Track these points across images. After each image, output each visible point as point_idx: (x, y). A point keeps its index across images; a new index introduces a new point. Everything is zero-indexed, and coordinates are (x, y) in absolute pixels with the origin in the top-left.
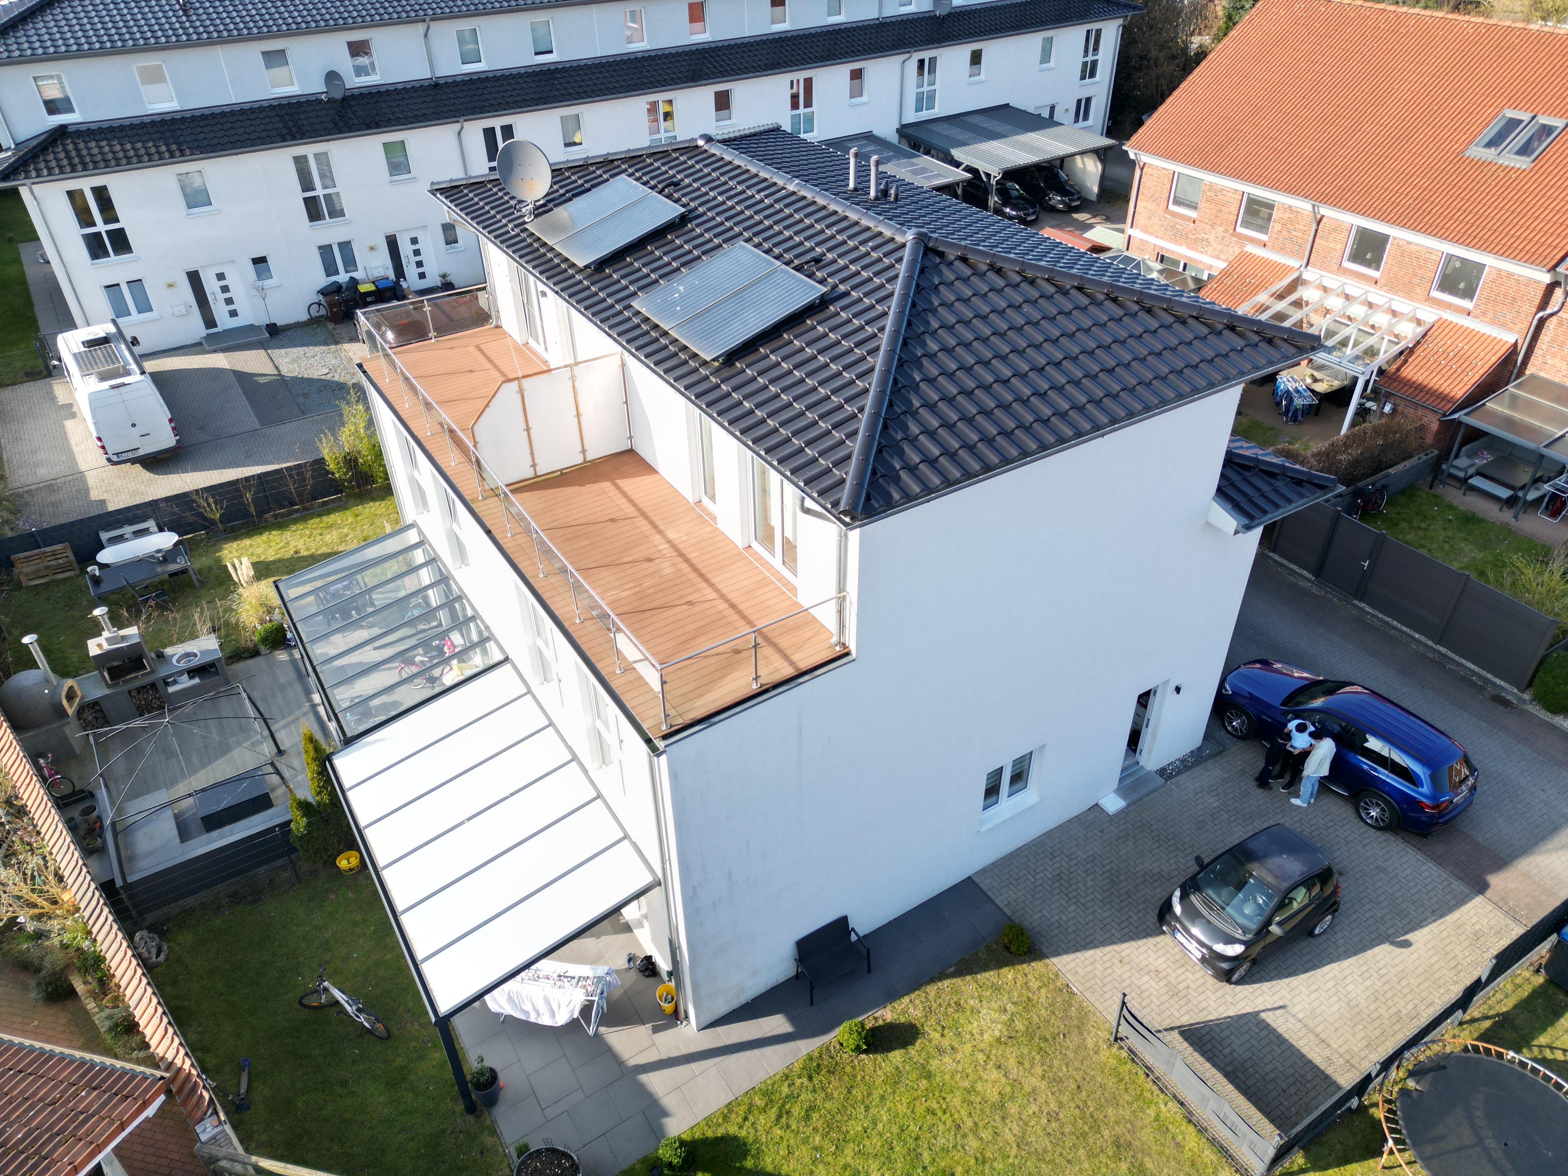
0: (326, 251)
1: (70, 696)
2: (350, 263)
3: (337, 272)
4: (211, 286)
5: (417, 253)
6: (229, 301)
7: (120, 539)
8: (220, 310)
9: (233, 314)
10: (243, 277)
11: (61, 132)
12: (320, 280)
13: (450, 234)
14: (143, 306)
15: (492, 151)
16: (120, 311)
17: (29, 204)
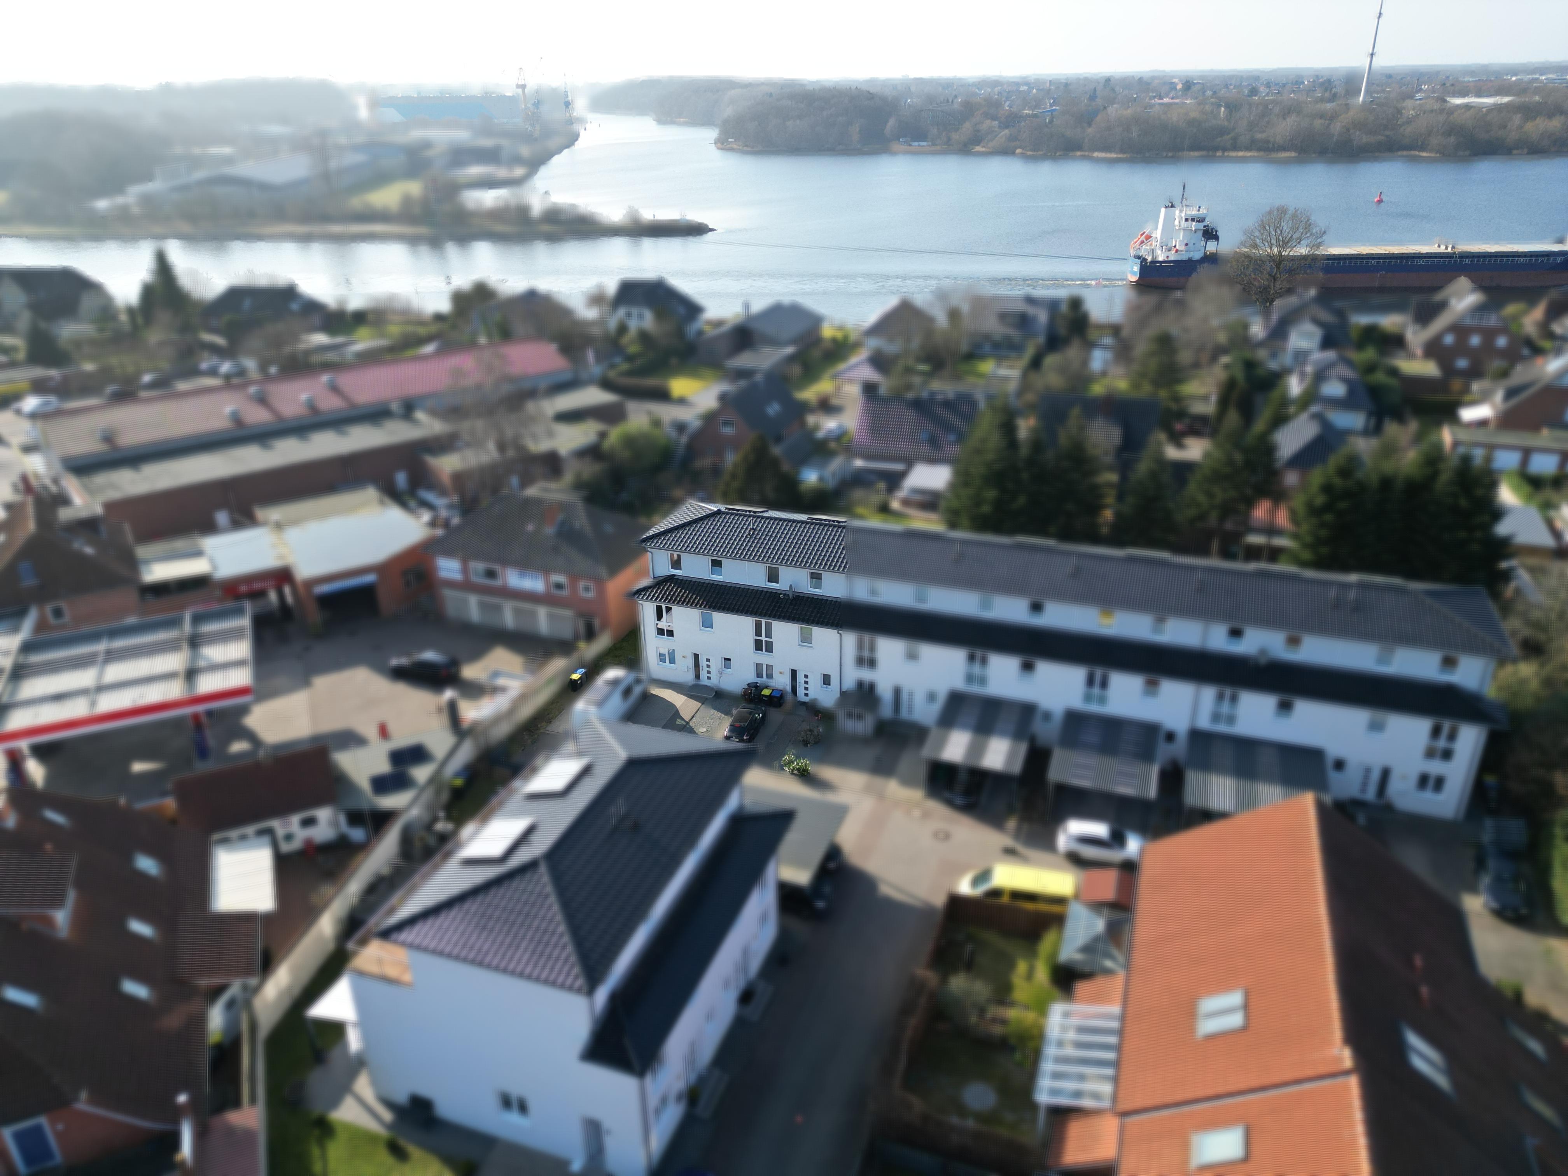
0: (759, 666)
1: (421, 839)
2: (770, 676)
3: (761, 677)
4: (703, 663)
5: (806, 683)
6: (709, 672)
8: (704, 675)
9: (709, 678)
10: (716, 665)
11: (671, 578)
12: (751, 677)
13: (826, 680)
14: (672, 661)
15: (860, 646)
16: (662, 659)
17: (639, 606)
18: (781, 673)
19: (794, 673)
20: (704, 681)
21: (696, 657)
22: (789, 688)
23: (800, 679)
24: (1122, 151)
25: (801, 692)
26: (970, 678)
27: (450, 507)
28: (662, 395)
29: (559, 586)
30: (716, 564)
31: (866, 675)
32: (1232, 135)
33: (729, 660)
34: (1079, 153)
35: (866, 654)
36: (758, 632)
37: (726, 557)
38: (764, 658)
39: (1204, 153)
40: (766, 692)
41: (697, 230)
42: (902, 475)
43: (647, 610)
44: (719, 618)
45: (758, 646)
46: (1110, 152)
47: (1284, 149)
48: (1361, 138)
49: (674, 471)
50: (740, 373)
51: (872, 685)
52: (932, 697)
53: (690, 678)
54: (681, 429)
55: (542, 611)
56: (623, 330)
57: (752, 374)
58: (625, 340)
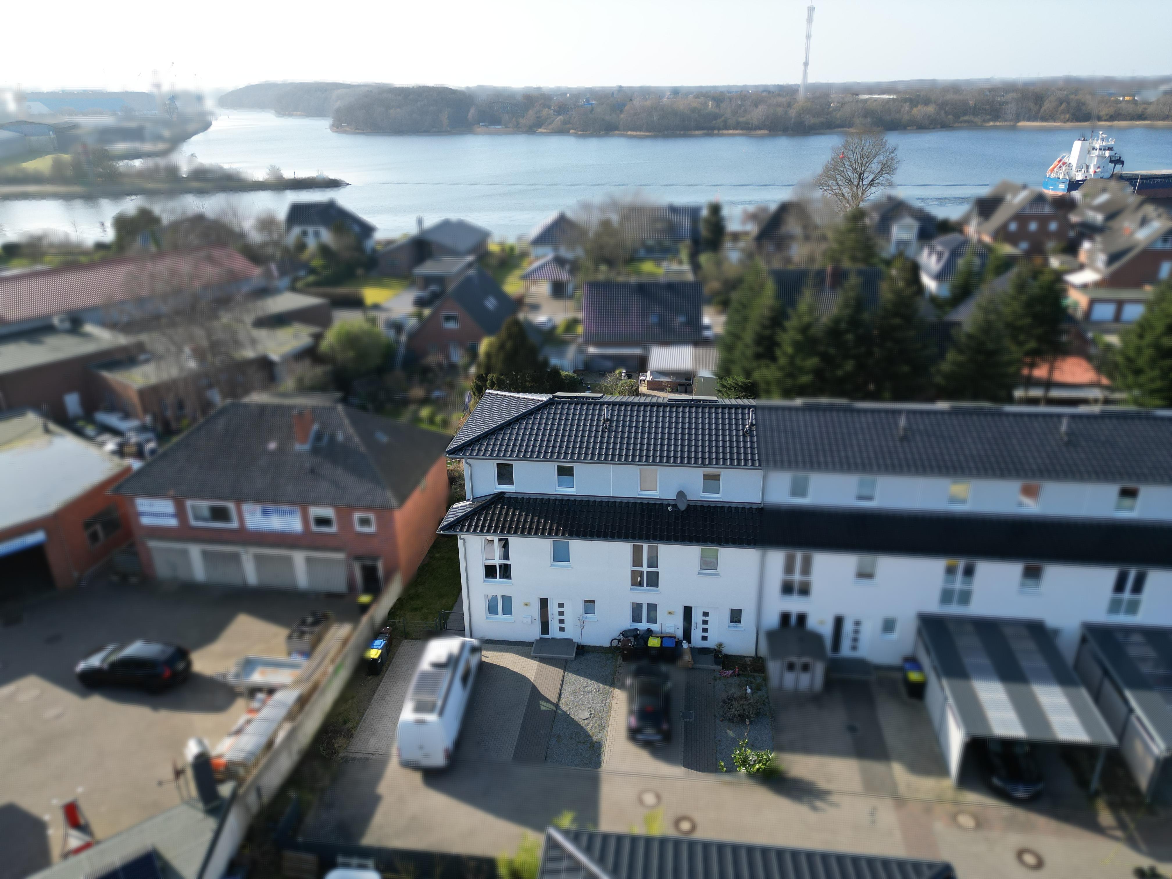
0: (637, 607)
2: (652, 619)
3: (641, 622)
4: (553, 609)
5: (705, 622)
6: (562, 621)
7: (348, 866)
8: (554, 625)
9: (562, 629)
10: (574, 610)
11: (500, 497)
12: (626, 623)
13: (736, 616)
14: (508, 610)
15: (789, 568)
16: (492, 609)
17: (460, 543)
18: (670, 613)
19: (688, 611)
20: (554, 632)
21: (544, 603)
22: (680, 634)
23: (697, 618)
24: (648, 130)
25: (696, 634)
26: (947, 596)
27: (143, 429)
28: (357, 303)
29: (322, 522)
30: (565, 472)
31: (795, 605)
32: (723, 118)
33: (593, 602)
34: (617, 132)
35: (797, 577)
36: (637, 561)
37: (579, 461)
38: (644, 595)
39: (705, 131)
40: (654, 642)
41: (334, 184)
42: (645, 359)
43: (470, 544)
44: (581, 547)
45: (637, 581)
46: (640, 131)
47: (760, 129)
48: (810, 120)
49: (399, 373)
50: (428, 280)
51: (802, 618)
52: (889, 626)
53: (534, 633)
54: (398, 327)
55: (299, 558)
56: (301, 246)
57: (440, 280)
58: (306, 255)
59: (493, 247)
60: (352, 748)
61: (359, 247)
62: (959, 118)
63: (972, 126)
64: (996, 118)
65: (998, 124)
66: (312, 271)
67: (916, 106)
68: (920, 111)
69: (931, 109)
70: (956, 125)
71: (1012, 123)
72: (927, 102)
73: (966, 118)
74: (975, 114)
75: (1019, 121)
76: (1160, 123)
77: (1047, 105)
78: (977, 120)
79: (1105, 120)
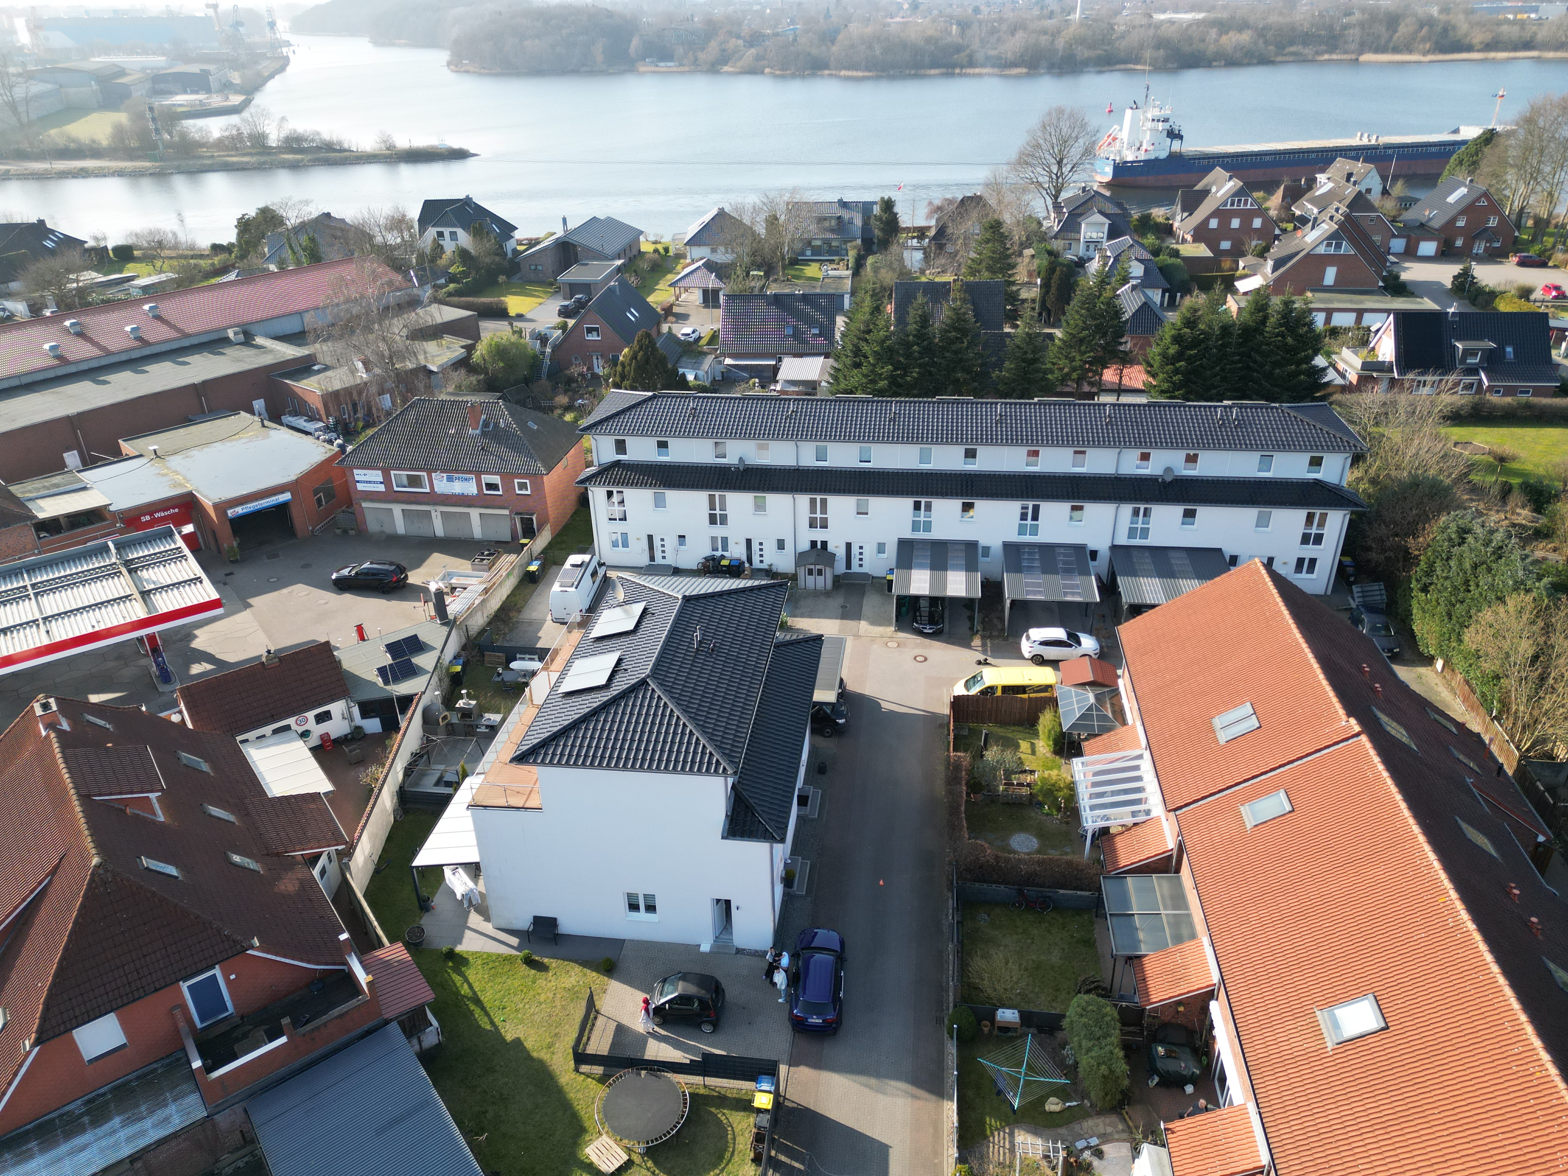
0: (714, 539)
1: (445, 718)
2: (725, 548)
3: (717, 550)
4: (657, 543)
5: (761, 550)
6: (663, 552)
7: (523, 659)
8: (658, 555)
9: (664, 557)
10: (671, 543)
11: (617, 463)
12: (708, 552)
13: (781, 545)
14: (625, 544)
15: (813, 509)
16: (615, 544)
17: (590, 493)
18: (737, 544)
19: (749, 542)
20: (659, 560)
21: (650, 538)
22: (744, 558)
23: (755, 547)
24: (868, 69)
25: (756, 559)
26: (915, 526)
28: (501, 313)
29: (491, 486)
30: (663, 445)
31: (819, 535)
32: (968, 52)
33: (684, 537)
34: (826, 72)
35: (818, 515)
36: (712, 506)
37: (670, 437)
38: (719, 531)
39: (944, 70)
40: (725, 562)
41: (460, 155)
42: (776, 370)
43: (597, 495)
44: (673, 496)
45: (713, 520)
46: (857, 70)
47: (1014, 65)
48: (1082, 52)
49: (544, 382)
50: (574, 288)
51: (824, 544)
52: (881, 548)
53: (644, 560)
54: (543, 339)
55: (475, 514)
56: (438, 249)
57: (586, 287)
58: (443, 261)
59: (646, 247)
60: (521, 617)
61: (500, 251)
62: (1284, 48)
63: (1300, 60)
64: (1333, 49)
65: (1334, 57)
66: (452, 279)
67: (1227, 33)
68: (1233, 40)
69: (1245, 37)
70: (1279, 59)
71: (1353, 57)
72: (1243, 26)
73: (1293, 49)
74: (1305, 44)
75: (1361, 53)
76: (1551, 55)
77: (1404, 30)
78: (1308, 51)
79: (1479, 51)
